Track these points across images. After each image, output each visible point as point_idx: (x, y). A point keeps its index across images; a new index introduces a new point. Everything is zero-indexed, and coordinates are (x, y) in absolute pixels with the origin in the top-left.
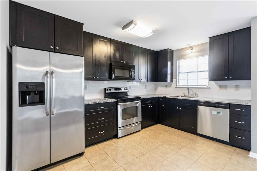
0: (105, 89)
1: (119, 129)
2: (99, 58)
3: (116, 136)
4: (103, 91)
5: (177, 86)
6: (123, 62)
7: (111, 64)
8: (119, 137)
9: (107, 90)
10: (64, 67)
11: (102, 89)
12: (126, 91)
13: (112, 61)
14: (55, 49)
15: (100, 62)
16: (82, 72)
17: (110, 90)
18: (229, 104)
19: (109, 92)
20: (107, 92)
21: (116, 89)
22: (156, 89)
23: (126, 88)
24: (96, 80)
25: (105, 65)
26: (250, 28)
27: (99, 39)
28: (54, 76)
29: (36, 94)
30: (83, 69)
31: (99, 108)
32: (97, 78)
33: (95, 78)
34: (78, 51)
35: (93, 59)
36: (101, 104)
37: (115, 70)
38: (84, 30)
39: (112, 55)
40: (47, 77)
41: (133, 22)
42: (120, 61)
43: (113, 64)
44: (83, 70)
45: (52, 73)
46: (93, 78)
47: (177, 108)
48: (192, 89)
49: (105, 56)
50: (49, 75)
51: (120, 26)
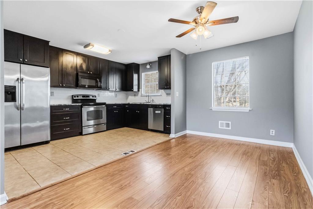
0: (73, 96)
1: (83, 127)
2: (66, 69)
3: (81, 134)
4: (71, 97)
5: (142, 95)
6: (90, 73)
7: (77, 74)
8: (83, 134)
9: (75, 97)
10: (32, 76)
11: (69, 96)
12: (94, 98)
13: (78, 71)
14: (24, 61)
15: (66, 72)
16: (48, 81)
17: (78, 97)
18: (164, 105)
19: (76, 98)
20: (74, 98)
21: (84, 96)
22: (127, 98)
23: (94, 96)
24: (62, 87)
25: (72, 74)
26: (170, 55)
27: (65, 52)
28: (24, 81)
29: (9, 94)
30: (49, 77)
31: (64, 109)
32: (63, 85)
33: (61, 85)
34: (44, 62)
35: (59, 69)
36: (66, 106)
37: (81, 79)
38: (50, 45)
39: (78, 66)
40: (18, 82)
41: (91, 44)
42: (87, 71)
43: (79, 74)
44: (48, 79)
45: (22, 80)
46: (60, 85)
47: (137, 111)
48: (152, 97)
49: (72, 67)
50: (20, 81)
51: (82, 45)
